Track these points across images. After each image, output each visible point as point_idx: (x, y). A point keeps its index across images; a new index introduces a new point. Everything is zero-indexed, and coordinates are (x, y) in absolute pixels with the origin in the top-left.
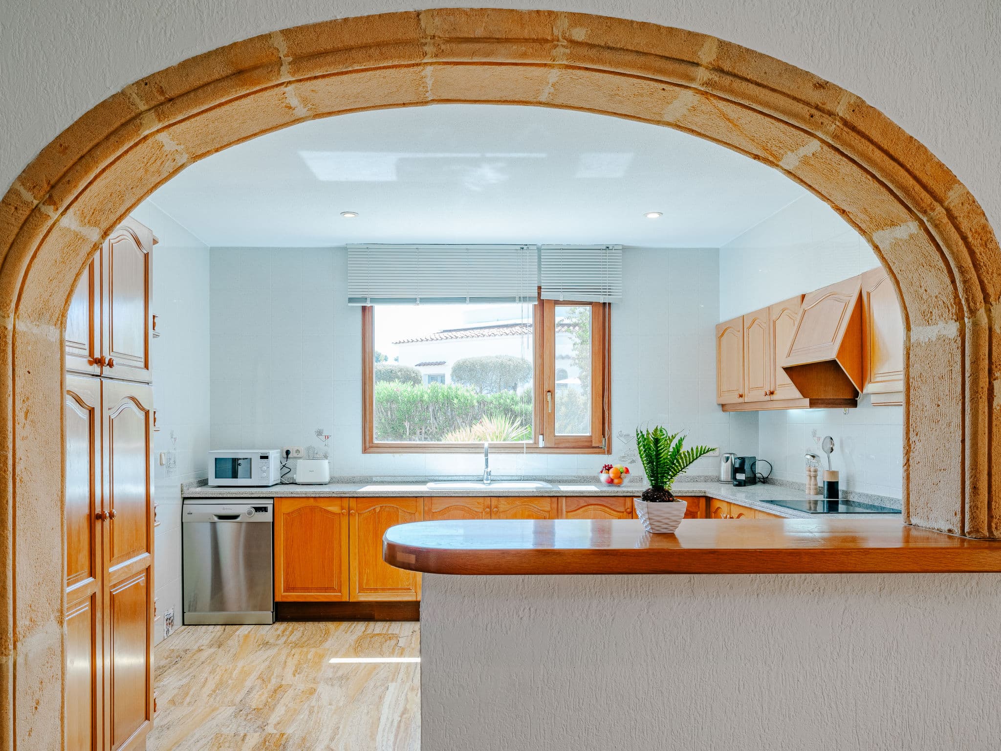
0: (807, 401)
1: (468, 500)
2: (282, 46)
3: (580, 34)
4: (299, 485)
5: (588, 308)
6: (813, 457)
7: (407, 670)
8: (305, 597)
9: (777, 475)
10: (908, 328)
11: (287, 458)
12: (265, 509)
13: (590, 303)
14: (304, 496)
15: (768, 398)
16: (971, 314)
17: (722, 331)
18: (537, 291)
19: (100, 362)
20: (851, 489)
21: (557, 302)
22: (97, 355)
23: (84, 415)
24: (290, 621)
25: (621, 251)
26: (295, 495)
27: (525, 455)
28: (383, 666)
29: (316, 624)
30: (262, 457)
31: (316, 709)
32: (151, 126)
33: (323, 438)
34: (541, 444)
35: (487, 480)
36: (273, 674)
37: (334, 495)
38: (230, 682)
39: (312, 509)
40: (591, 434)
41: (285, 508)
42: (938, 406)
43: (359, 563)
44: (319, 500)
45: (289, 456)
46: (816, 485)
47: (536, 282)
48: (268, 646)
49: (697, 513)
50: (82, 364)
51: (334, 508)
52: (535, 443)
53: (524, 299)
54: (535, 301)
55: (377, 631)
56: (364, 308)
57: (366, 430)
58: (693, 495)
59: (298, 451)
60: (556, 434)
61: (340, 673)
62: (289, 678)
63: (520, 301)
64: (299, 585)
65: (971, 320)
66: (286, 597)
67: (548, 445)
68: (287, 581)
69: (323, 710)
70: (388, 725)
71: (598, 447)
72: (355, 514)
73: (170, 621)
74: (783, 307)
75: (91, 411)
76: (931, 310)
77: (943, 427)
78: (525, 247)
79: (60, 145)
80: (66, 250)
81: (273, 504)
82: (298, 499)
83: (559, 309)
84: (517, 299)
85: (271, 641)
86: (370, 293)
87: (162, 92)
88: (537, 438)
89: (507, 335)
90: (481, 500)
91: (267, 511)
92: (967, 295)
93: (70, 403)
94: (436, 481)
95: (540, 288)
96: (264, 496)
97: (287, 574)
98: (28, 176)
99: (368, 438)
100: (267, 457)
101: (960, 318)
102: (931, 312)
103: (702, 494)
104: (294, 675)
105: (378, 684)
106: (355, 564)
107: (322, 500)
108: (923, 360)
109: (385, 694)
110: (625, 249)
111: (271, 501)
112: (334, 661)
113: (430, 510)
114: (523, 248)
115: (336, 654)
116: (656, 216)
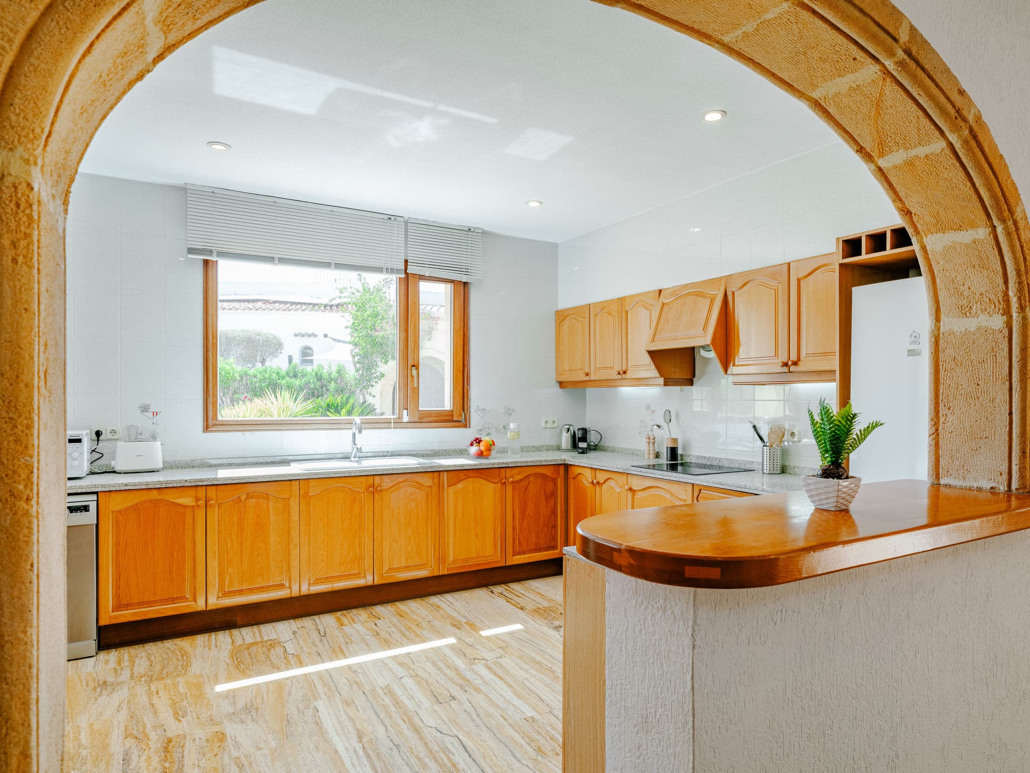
0: (661, 380)
1: (349, 480)
4: (120, 473)
5: (449, 286)
6: (658, 426)
7: (322, 681)
8: (145, 613)
9: (605, 443)
10: (938, 319)
11: (98, 440)
12: (86, 509)
13: (452, 281)
14: (144, 487)
15: (620, 377)
16: (1021, 310)
17: (561, 317)
18: (404, 264)
20: (688, 453)
21: (422, 277)
24: (119, 647)
25: (480, 235)
26: (131, 488)
27: (392, 430)
28: (289, 682)
29: (159, 644)
30: (72, 441)
31: (243, 759)
33: (150, 415)
34: (406, 419)
35: (355, 457)
36: (145, 727)
37: (187, 484)
38: (84, 753)
39: (155, 503)
40: (452, 408)
41: (116, 504)
42: (978, 385)
43: (220, 563)
44: (164, 491)
45: (101, 438)
46: (654, 450)
47: (403, 255)
48: (109, 688)
49: (557, 479)
51: (187, 500)
52: (399, 418)
53: (392, 271)
54: (401, 274)
55: (249, 640)
56: (206, 262)
57: (209, 405)
58: (555, 463)
59: (113, 432)
60: (420, 409)
61: (241, 704)
62: (174, 728)
63: (387, 272)
64: (135, 601)
65: (1021, 315)
66: (114, 617)
67: (412, 420)
68: (117, 596)
69: (255, 758)
70: (354, 757)
71: (459, 421)
72: (215, 504)
74: (639, 299)
76: (971, 305)
77: (985, 402)
78: (393, 218)
80: (119, 61)
81: (97, 501)
82: (136, 492)
83: (424, 286)
84: (384, 270)
85: (110, 679)
86: (216, 245)
88: (401, 413)
89: (250, 309)
90: (363, 479)
91: (89, 511)
92: (1020, 294)
94: (299, 460)
95: (406, 261)
96: (84, 491)
97: (117, 587)
99: (210, 414)
100: (78, 441)
101: (1007, 312)
102: (971, 307)
103: (562, 463)
104: (179, 721)
105: (301, 707)
106: (213, 564)
107: (169, 490)
108: (957, 346)
109: (320, 718)
110: (484, 233)
111: (94, 497)
112: (221, 688)
113: (307, 493)
114: (390, 219)
115: (217, 680)
116: (537, 204)
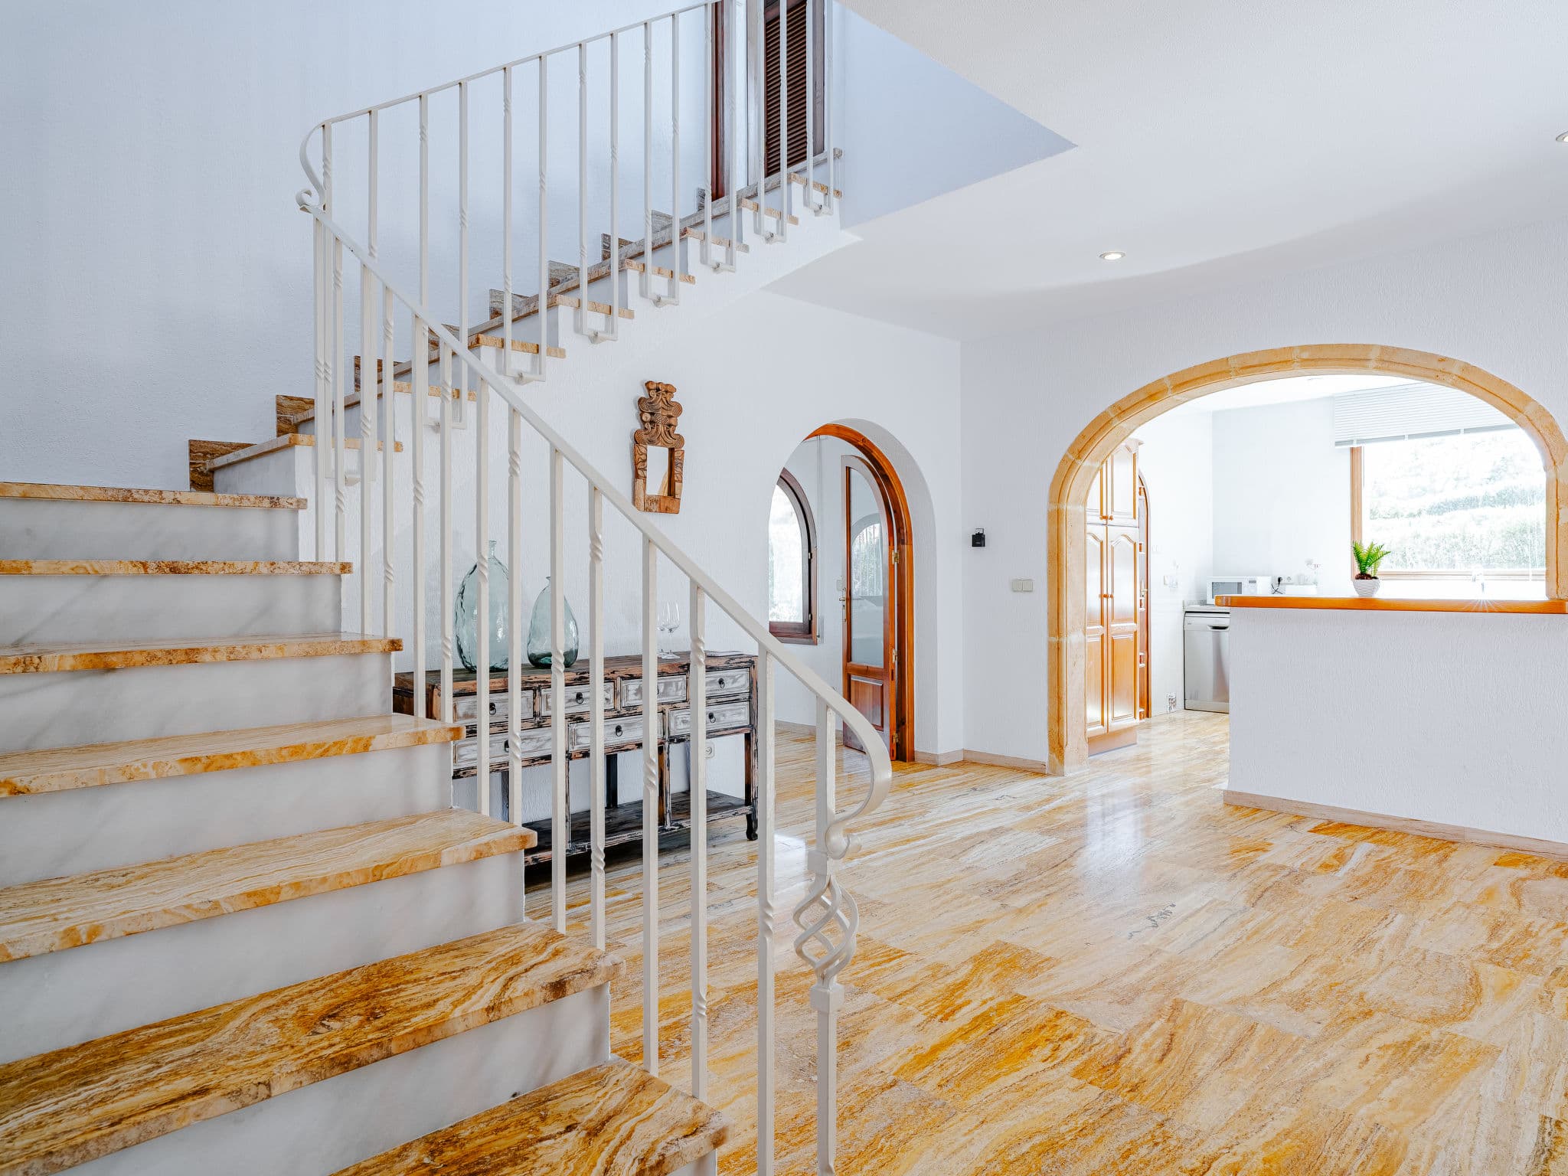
2: (1168, 383)
3: (1305, 355)
11: (1279, 584)
19: (1105, 518)
22: (1104, 514)
23: (1098, 545)
30: (1250, 582)
32: (1116, 422)
33: (1312, 566)
45: (1281, 582)
50: (1097, 520)
56: (1352, 449)
59: (1289, 578)
73: (1172, 702)
75: (1102, 543)
79: (1082, 435)
86: (1358, 435)
87: (1120, 409)
93: (1090, 538)
98: (1071, 449)
100: (1255, 582)
